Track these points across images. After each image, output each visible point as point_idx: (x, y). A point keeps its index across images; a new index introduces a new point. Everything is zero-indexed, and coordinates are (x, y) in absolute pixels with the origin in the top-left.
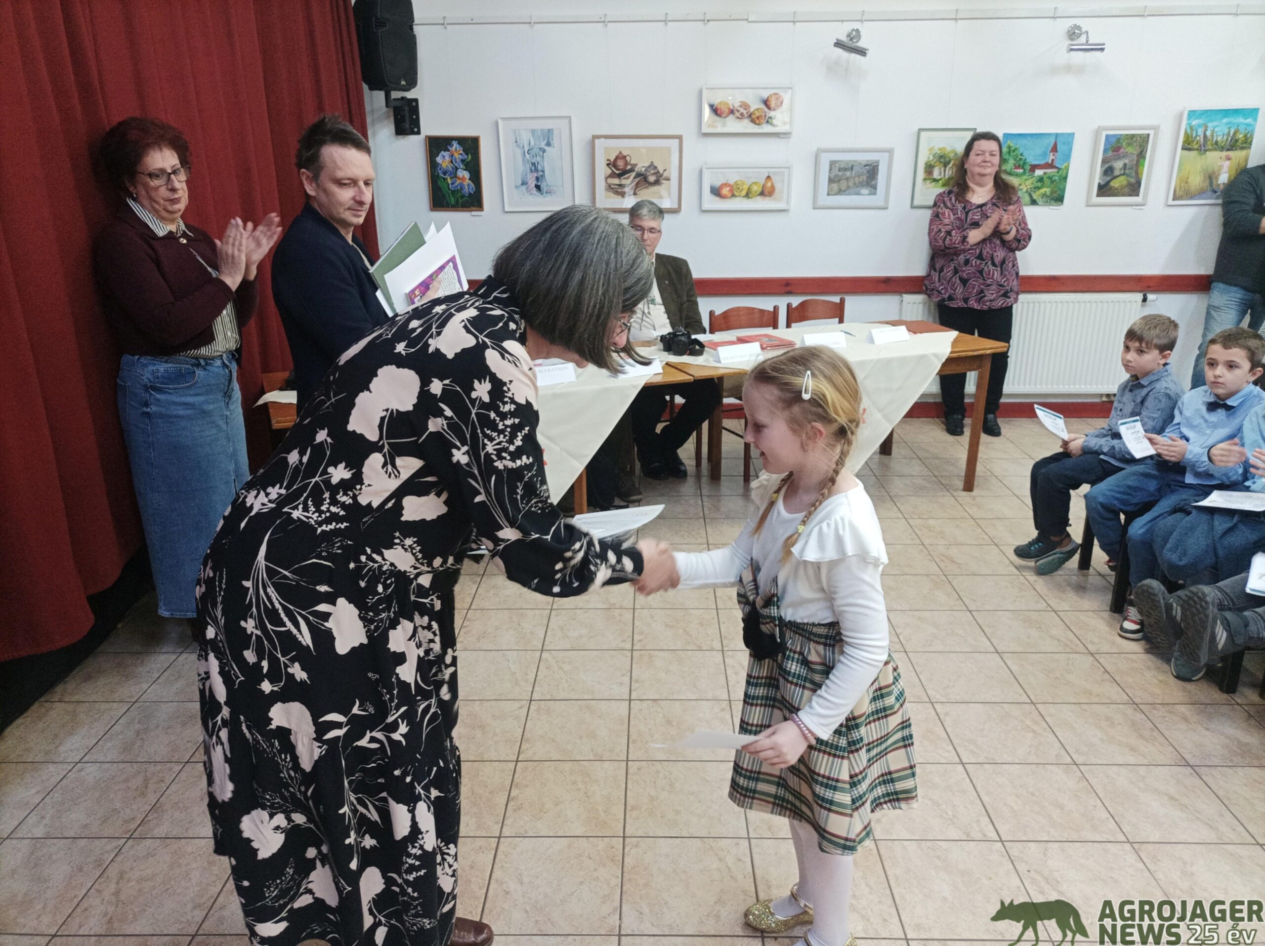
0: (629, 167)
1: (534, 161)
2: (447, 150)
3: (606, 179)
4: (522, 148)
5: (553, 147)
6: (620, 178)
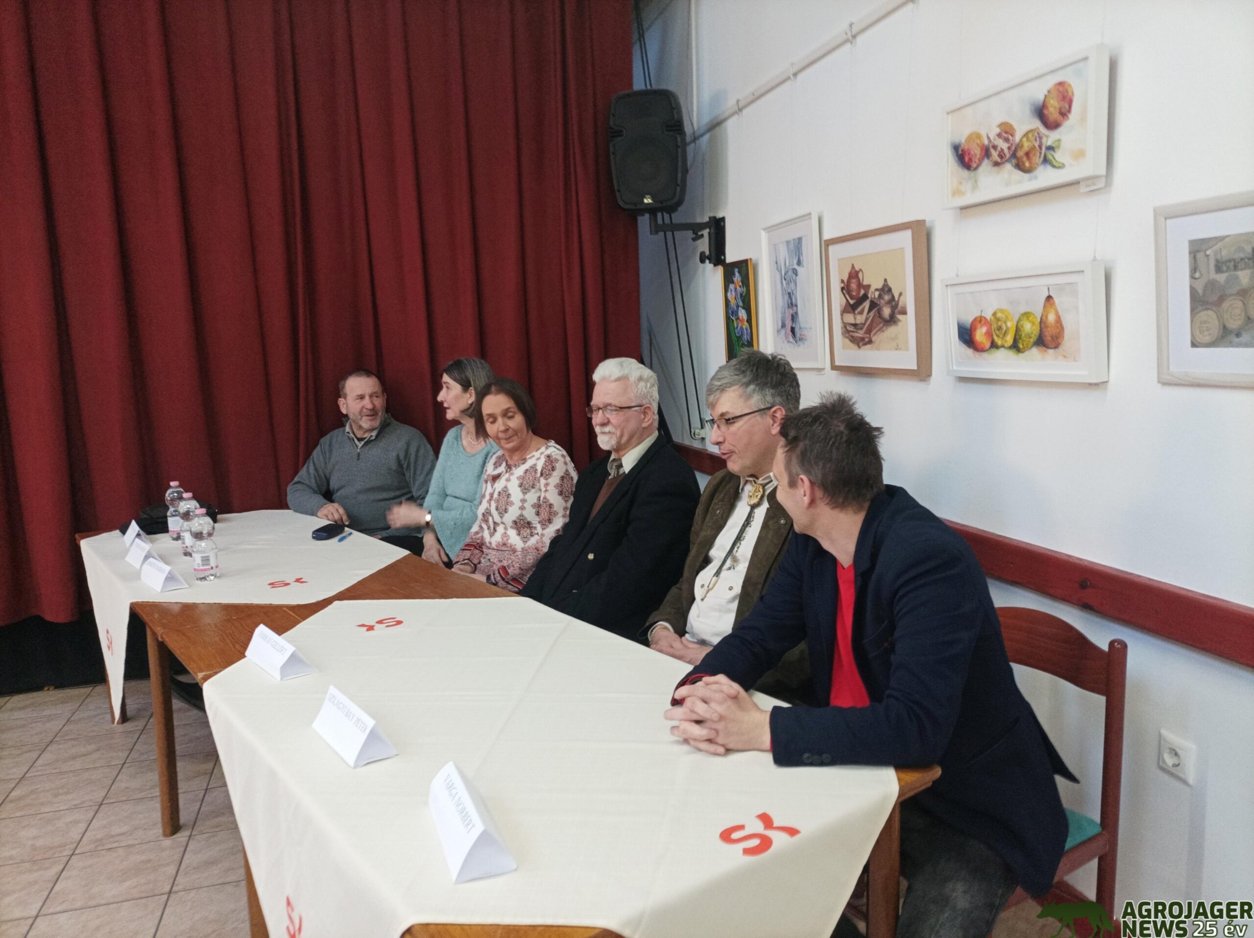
0: (862, 292)
1: (790, 291)
2: (733, 282)
3: (842, 315)
4: (780, 272)
5: (803, 266)
6: (854, 313)
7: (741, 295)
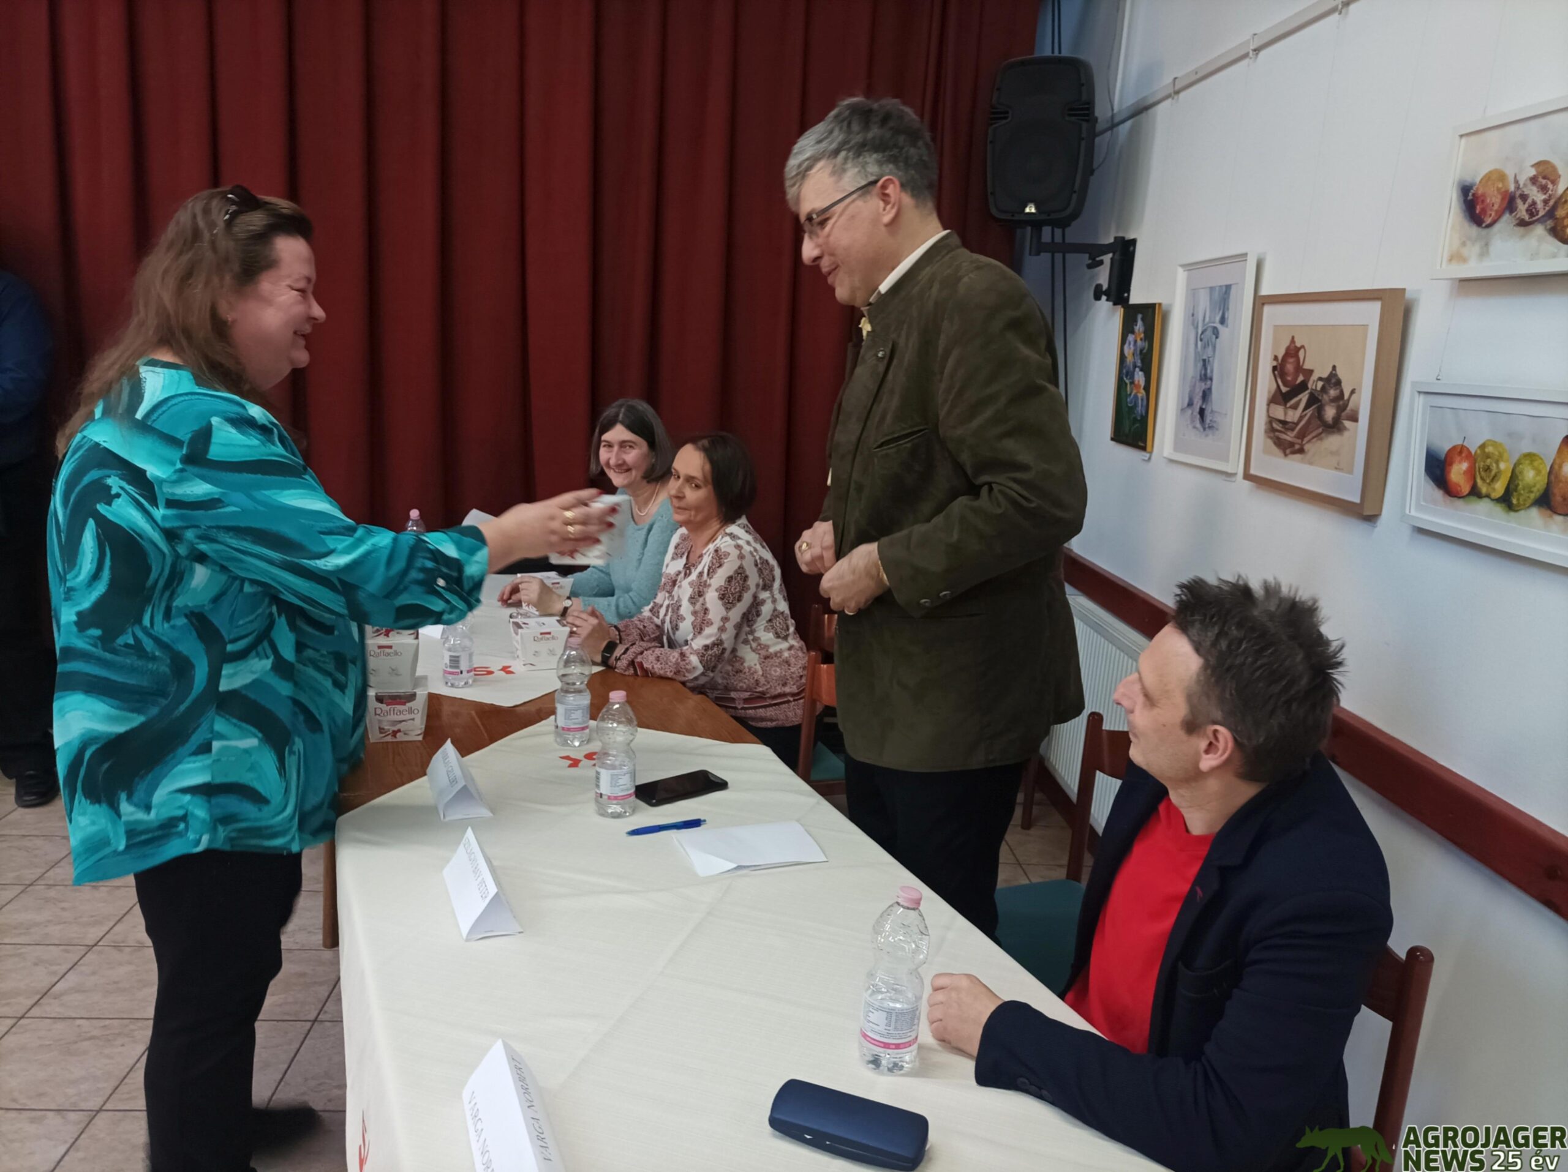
0: (1301, 378)
1: (1205, 357)
2: (1133, 332)
3: (1268, 405)
4: (1197, 328)
5: (1227, 326)
6: (1285, 405)
7: (1141, 351)
